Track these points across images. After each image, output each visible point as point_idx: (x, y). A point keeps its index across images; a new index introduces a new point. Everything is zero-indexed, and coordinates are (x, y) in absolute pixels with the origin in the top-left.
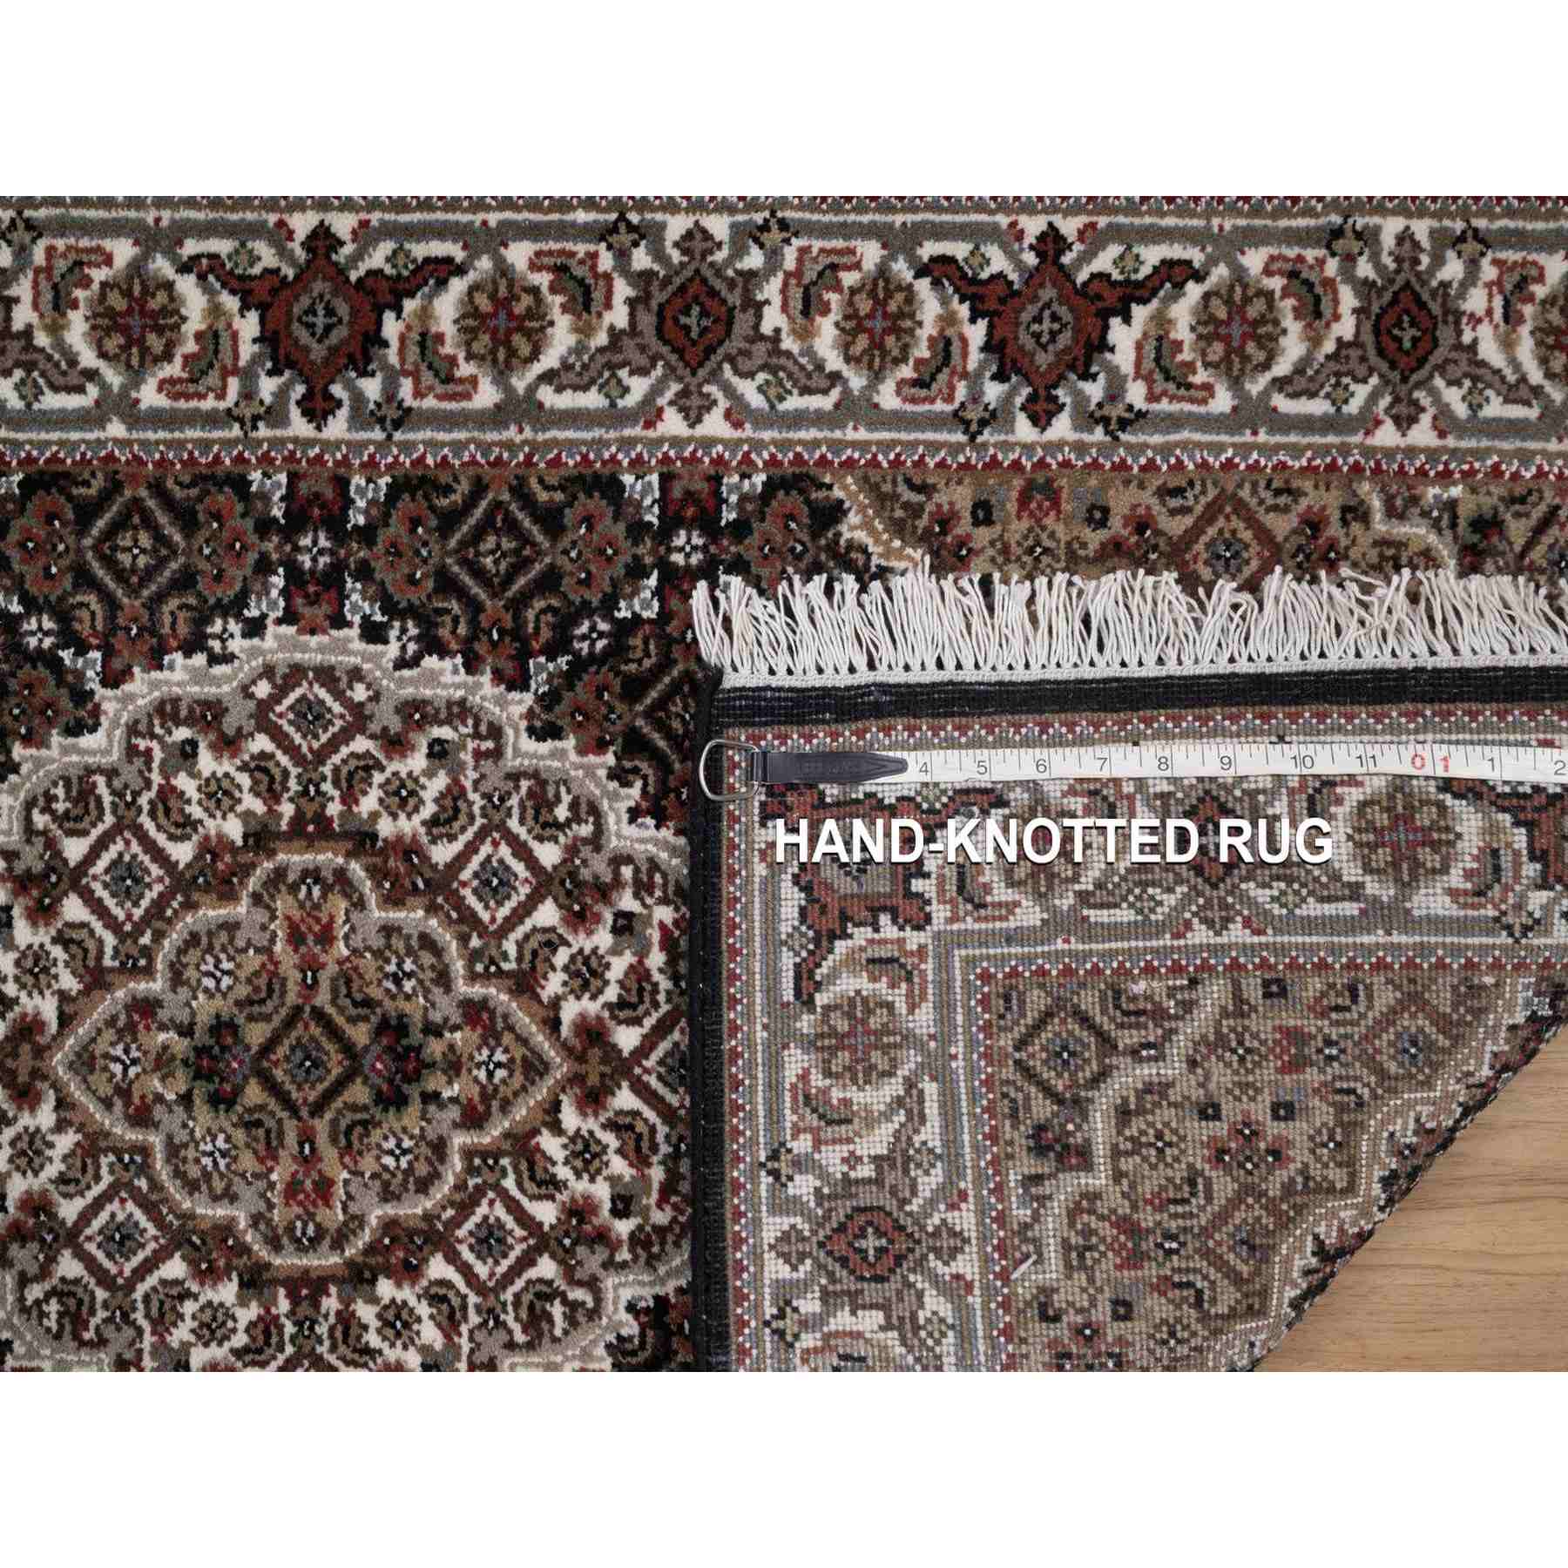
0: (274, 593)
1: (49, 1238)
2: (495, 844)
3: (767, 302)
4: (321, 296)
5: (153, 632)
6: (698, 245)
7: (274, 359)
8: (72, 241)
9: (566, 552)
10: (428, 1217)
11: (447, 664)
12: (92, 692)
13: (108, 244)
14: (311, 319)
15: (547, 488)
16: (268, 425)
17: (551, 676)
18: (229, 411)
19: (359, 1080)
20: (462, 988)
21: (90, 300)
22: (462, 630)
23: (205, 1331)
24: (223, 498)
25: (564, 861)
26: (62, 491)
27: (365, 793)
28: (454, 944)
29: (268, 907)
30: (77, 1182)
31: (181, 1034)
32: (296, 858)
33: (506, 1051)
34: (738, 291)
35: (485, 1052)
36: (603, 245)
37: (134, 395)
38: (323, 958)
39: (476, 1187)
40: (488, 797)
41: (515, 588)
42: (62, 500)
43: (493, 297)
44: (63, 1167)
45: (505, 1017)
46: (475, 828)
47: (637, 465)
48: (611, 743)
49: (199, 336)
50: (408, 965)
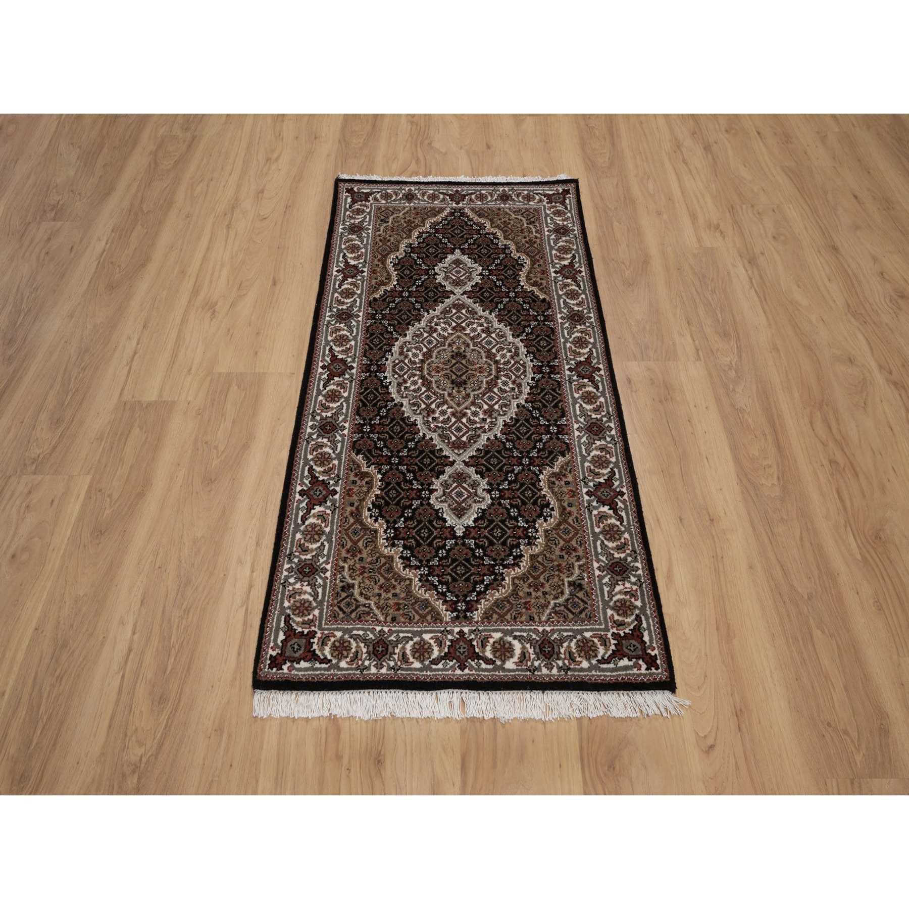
0: (538, 364)
2: (498, 398)
3: (601, 442)
4: (589, 370)
5: (530, 346)
7: (578, 363)
9: (550, 409)
10: (432, 388)
11: (528, 390)
12: (519, 337)
14: (585, 368)
15: (561, 405)
16: (566, 362)
17: (528, 407)
18: (568, 356)
19: (456, 377)
20: (472, 393)
22: (535, 392)
23: (414, 354)
24: (553, 356)
25: (495, 409)
26: (551, 333)
27: (505, 378)
28: (480, 392)
29: (485, 363)
30: (439, 336)
31: (464, 351)
32: (493, 368)
33: (461, 400)
34: (602, 436)
35: (461, 397)
37: (568, 343)
38: (477, 372)
39: (438, 395)
40: (506, 397)
41: (543, 401)
43: (594, 396)
44: (442, 334)
45: (467, 400)
46: (500, 395)
47: (568, 420)
48: (517, 417)
49: (580, 352)
50: (476, 385)
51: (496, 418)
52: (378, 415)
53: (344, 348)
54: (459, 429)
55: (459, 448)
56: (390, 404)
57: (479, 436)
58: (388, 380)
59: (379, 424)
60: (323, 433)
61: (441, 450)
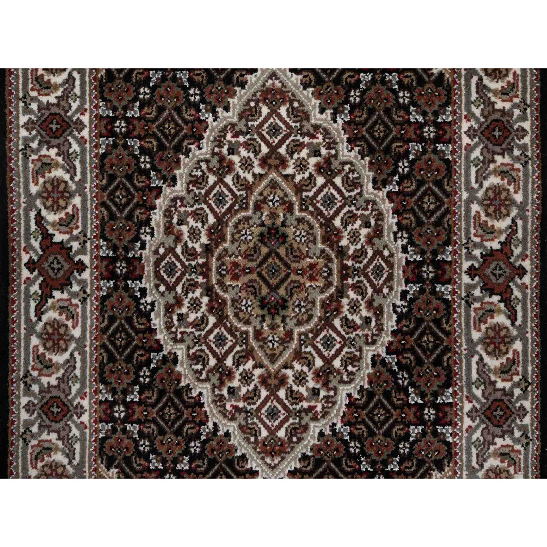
0: (415, 257)
1: (220, 172)
2: (340, 343)
3: (504, 439)
4: (505, 272)
5: (404, 211)
6: (521, 413)
7: (486, 255)
8: (522, 179)
9: (428, 368)
10: (227, 316)
11: (394, 324)
12: (385, 188)
13: (521, 192)
14: (498, 268)
15: (448, 360)
16: (466, 253)
17: (390, 363)
18: (470, 238)
19: (268, 291)
20: (296, 330)
21: (503, 185)
22: (405, 329)
23: (192, 231)
24: (444, 237)
25: (335, 369)
26: (446, 175)
27: (355, 293)
28: (310, 328)
29: (321, 255)
30: (238, 183)
31: (282, 222)
32: (335, 266)
33: (278, 347)
34: (508, 429)
35: (277, 339)
36: (521, 377)
37: (475, 202)
38: (305, 277)
39: (237, 335)
40: (354, 340)
41: (418, 349)
42: (443, 175)
43: (505, 336)
44: (242, 177)
45: (288, 347)
46: (345, 335)
47: (455, 394)
48: (371, 387)
49: (493, 226)
50: (303, 310)
51: (335, 389)
52: (136, 382)
53: (63, 215)
54: (273, 414)
55: (272, 453)
56: (156, 357)
57: (306, 428)
58: (149, 299)
59: (140, 403)
60: (48, 422)
61: (243, 457)
